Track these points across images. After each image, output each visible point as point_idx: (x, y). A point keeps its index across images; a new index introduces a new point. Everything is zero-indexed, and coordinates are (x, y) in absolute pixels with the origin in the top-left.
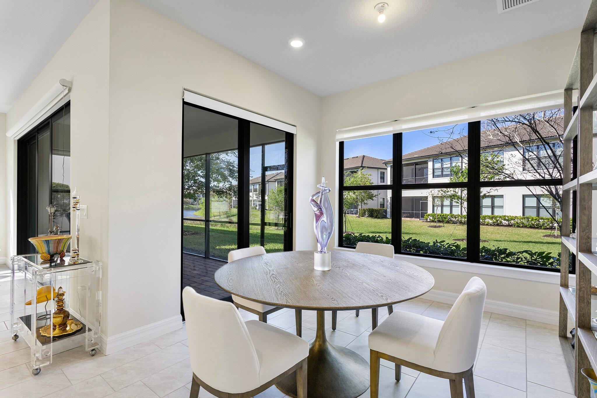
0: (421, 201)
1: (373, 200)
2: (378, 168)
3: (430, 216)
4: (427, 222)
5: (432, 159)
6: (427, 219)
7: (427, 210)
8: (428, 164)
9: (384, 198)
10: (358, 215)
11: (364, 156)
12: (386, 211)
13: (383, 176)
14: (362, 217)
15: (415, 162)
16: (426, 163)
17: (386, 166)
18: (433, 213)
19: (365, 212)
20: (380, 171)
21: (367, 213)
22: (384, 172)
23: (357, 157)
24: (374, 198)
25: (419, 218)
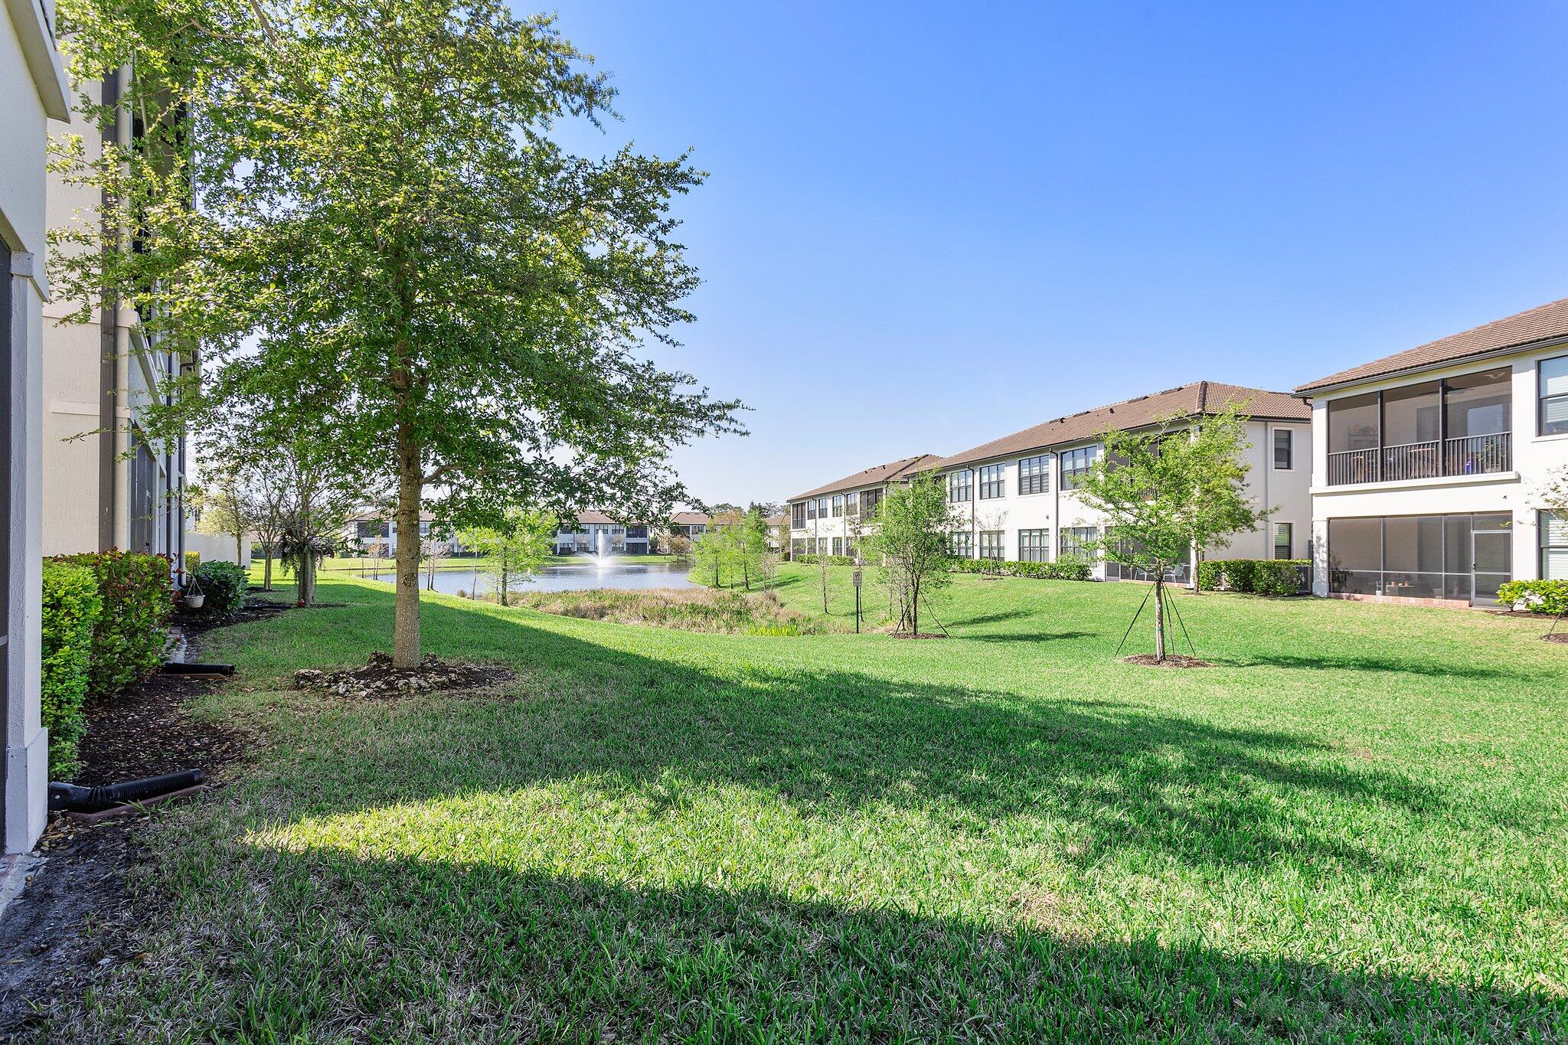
0: (1473, 533)
1: (1254, 529)
2: (1266, 419)
3: (1528, 592)
4: (1512, 613)
5: (1532, 360)
6: (1510, 603)
7: (1507, 566)
8: (1510, 380)
9: (1290, 525)
10: (1192, 585)
11: (1205, 385)
12: (1307, 571)
13: (1284, 446)
14: (1208, 593)
15: (1443, 380)
16: (1505, 375)
17: (1305, 403)
18: (1541, 577)
19: (1218, 574)
20: (1274, 427)
21: (1225, 576)
22: (1289, 432)
23: (1180, 389)
24: (1258, 524)
25: (1469, 599)
